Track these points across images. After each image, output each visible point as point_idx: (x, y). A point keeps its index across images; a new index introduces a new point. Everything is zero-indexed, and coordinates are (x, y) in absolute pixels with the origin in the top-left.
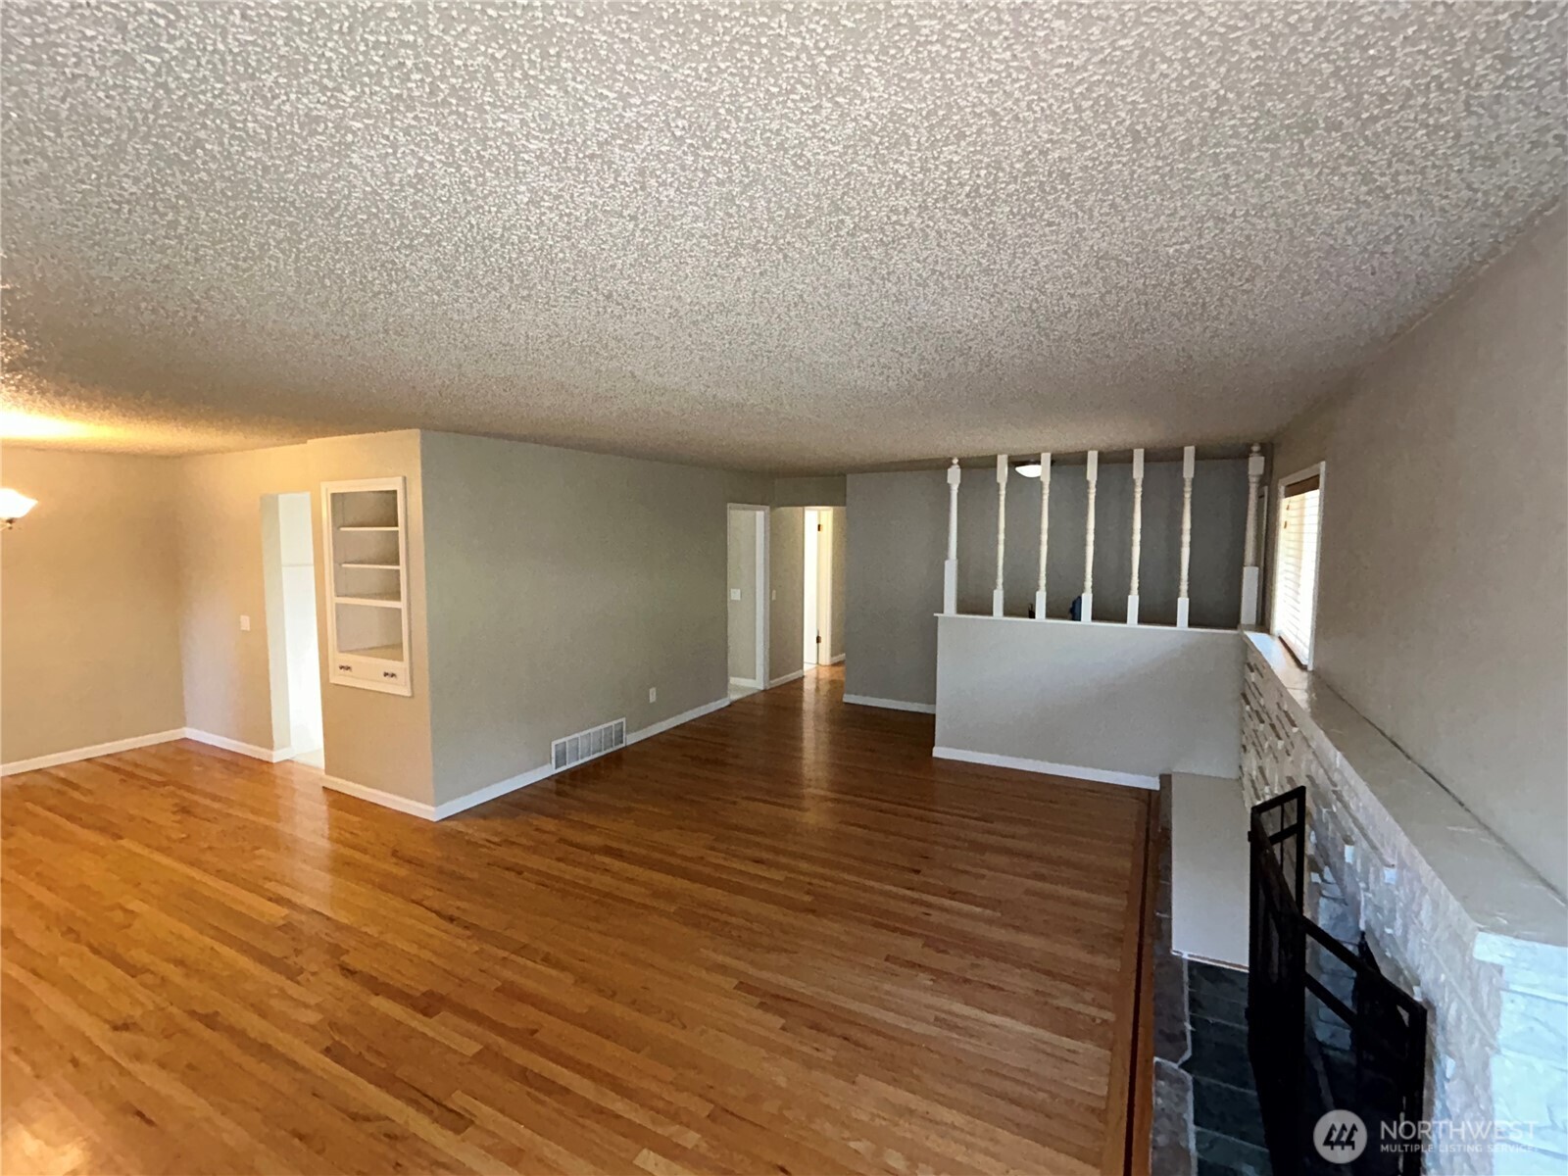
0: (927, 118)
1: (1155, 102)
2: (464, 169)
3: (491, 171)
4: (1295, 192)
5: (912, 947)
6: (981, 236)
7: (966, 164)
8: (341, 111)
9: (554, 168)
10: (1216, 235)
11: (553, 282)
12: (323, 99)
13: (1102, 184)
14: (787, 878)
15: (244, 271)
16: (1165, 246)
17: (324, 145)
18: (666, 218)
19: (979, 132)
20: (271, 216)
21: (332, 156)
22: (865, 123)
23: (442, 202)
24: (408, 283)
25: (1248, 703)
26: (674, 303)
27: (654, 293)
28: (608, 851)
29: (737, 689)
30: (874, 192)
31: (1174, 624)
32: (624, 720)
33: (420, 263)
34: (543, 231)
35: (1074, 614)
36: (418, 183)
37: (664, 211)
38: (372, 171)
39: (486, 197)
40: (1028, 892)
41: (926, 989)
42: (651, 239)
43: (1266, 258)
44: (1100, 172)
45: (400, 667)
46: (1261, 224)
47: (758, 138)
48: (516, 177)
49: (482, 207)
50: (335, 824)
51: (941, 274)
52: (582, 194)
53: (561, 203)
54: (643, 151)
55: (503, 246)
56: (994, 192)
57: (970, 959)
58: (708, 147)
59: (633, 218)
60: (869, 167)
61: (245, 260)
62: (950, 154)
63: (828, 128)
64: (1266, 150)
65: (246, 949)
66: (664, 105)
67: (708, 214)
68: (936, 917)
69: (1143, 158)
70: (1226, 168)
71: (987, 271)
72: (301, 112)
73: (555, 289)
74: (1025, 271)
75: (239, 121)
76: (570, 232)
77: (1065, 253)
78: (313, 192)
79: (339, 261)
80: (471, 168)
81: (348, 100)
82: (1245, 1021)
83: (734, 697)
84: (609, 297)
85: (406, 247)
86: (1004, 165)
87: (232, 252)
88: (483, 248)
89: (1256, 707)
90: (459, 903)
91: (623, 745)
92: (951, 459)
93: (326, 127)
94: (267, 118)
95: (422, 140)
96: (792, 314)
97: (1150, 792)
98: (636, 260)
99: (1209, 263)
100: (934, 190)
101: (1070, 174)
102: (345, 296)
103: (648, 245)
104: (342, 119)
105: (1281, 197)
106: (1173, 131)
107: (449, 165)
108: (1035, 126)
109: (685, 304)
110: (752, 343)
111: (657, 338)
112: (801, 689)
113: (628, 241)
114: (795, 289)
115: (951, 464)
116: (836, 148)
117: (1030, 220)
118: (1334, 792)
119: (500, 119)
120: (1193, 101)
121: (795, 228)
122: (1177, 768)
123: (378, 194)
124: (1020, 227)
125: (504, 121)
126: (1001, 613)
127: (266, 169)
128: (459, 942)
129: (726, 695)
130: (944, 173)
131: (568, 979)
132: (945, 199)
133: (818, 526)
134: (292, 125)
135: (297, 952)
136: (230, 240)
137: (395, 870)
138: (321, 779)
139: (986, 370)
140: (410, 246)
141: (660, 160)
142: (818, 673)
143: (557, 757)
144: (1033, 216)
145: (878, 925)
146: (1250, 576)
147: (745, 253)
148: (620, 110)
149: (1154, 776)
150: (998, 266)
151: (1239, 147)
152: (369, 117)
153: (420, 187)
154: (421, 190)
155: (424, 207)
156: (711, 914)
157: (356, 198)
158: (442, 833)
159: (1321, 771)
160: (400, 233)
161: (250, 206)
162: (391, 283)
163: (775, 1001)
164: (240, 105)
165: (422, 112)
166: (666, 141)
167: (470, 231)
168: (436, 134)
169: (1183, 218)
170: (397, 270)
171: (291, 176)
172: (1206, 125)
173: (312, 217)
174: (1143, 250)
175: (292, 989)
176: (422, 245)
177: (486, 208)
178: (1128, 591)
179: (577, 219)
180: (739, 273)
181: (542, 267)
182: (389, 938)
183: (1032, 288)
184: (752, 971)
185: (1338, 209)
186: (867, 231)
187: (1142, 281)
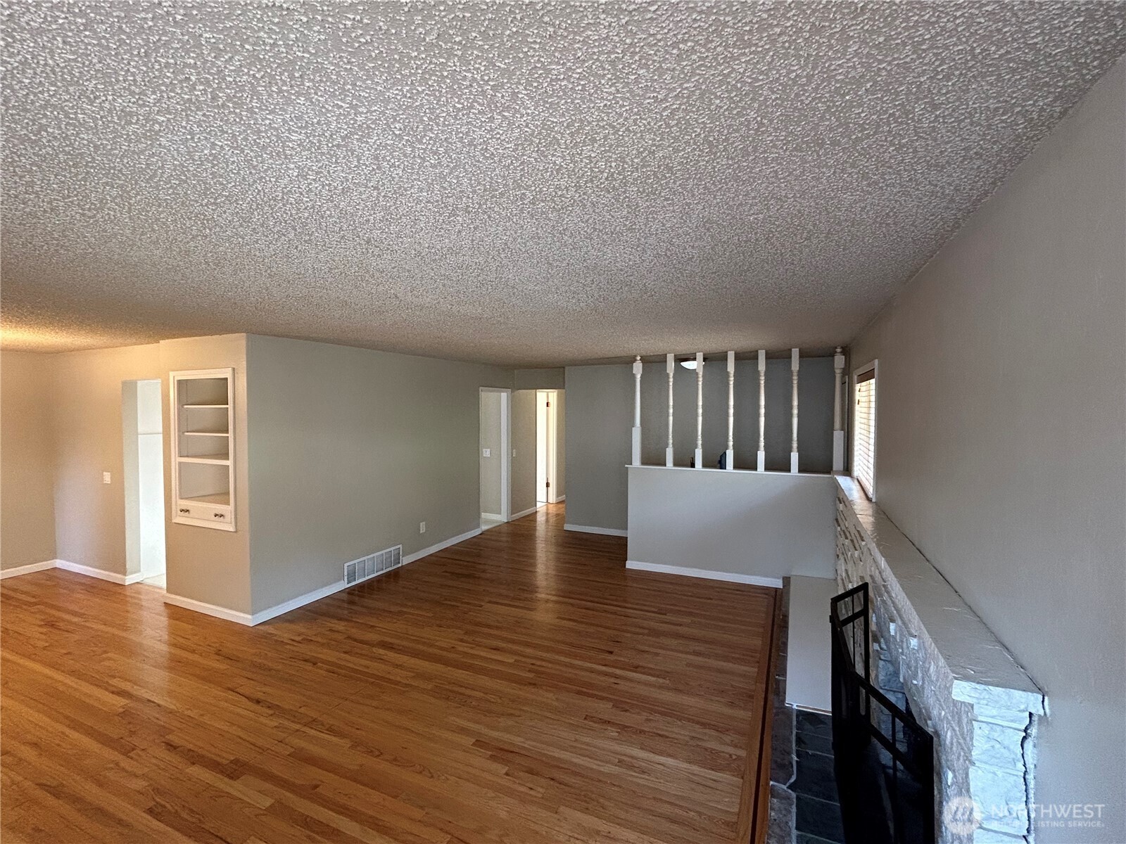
0: (568, 127)
1: (718, 123)
2: (246, 151)
3: (266, 153)
4: (822, 183)
5: (604, 709)
6: (622, 206)
7: (602, 158)
8: (147, 109)
9: (312, 152)
10: (778, 209)
11: (326, 231)
12: (133, 100)
13: (696, 174)
14: (515, 661)
15: (90, 217)
16: (747, 215)
17: (139, 131)
18: (399, 188)
19: (605, 138)
20: (105, 180)
21: (146, 139)
22: (526, 129)
23: (233, 173)
24: (218, 229)
25: (839, 526)
26: (416, 246)
27: (401, 240)
28: (383, 645)
29: (487, 522)
30: (542, 175)
31: (789, 471)
32: (400, 546)
33: (224, 216)
34: (312, 196)
35: (721, 464)
36: (213, 160)
37: (397, 184)
38: (177, 150)
39: (266, 171)
40: (688, 665)
41: (614, 739)
42: (392, 203)
43: (814, 225)
44: (692, 166)
45: (228, 510)
46: (805, 203)
47: (454, 137)
48: (286, 158)
49: (265, 178)
50: (173, 632)
51: (601, 231)
52: (336, 171)
53: (321, 177)
54: (374, 143)
55: (284, 205)
56: (624, 178)
57: (645, 715)
58: (420, 142)
59: (376, 188)
60: (535, 159)
61: (89, 209)
62: (589, 151)
63: (501, 132)
64: (797, 156)
65: (90, 732)
66: (383, 113)
67: (429, 187)
68: (623, 686)
69: (718, 158)
70: (774, 167)
71: (631, 229)
72: (118, 108)
73: (328, 236)
74: (657, 230)
75: (72, 113)
76: (332, 196)
77: (681, 218)
78: (135, 164)
79: (162, 212)
80: (252, 151)
81: (151, 101)
82: (832, 752)
83: (484, 528)
84: (368, 242)
85: (212, 204)
86: (627, 160)
87: (79, 205)
88: (270, 206)
89: (844, 528)
90: (264, 689)
91: (400, 565)
92: (636, 356)
93: (138, 119)
94: (93, 112)
95: (211, 130)
96: (502, 256)
97: (776, 589)
98: (383, 217)
99: (778, 227)
100: (583, 175)
101: (672, 167)
102: (172, 237)
103: (390, 206)
104: (150, 114)
105: (814, 186)
106: (734, 142)
107: (236, 148)
108: (642, 136)
109: (424, 248)
110: (478, 276)
111: (409, 271)
112: (535, 521)
113: (376, 205)
114: (501, 239)
115: (636, 360)
116: (510, 145)
117: (652, 197)
118: (884, 586)
119: (267, 118)
120: (741, 124)
121: (492, 197)
122: (794, 572)
123: (184, 166)
124: (647, 201)
125: (269, 119)
126: (672, 465)
127: (96, 147)
128: (262, 719)
129: (478, 526)
130: (587, 164)
131: (346, 743)
132: (592, 181)
133: (546, 404)
134: (112, 117)
135: (132, 733)
136: (76, 196)
137: (217, 665)
138: (163, 596)
139: (645, 296)
140: (215, 204)
141: (388, 150)
142: (547, 509)
143: (348, 575)
144: (655, 194)
145: (579, 693)
146: (838, 436)
147: (460, 214)
148: (353, 116)
149: (778, 578)
150: (638, 227)
151: (779, 153)
152: (170, 113)
153: (215, 162)
154: (217, 165)
155: (221, 176)
156: (456, 689)
157: (168, 169)
158: (257, 635)
159: (877, 572)
160: (205, 194)
161: (88, 173)
162: (205, 229)
163: (502, 753)
164: (71, 103)
165: (208, 111)
166: (390, 137)
167: (258, 194)
168: (220, 126)
169: (754, 198)
170: (208, 220)
171: (117, 152)
172: (754, 139)
173: (136, 181)
174: (733, 218)
175: (125, 763)
176: (224, 202)
177: (268, 179)
178: (757, 448)
179: (335, 188)
180: (459, 227)
181: (315, 220)
182: (206, 719)
183: (664, 242)
184: (484, 730)
185: (852, 195)
186: (542, 201)
187: (737, 238)
